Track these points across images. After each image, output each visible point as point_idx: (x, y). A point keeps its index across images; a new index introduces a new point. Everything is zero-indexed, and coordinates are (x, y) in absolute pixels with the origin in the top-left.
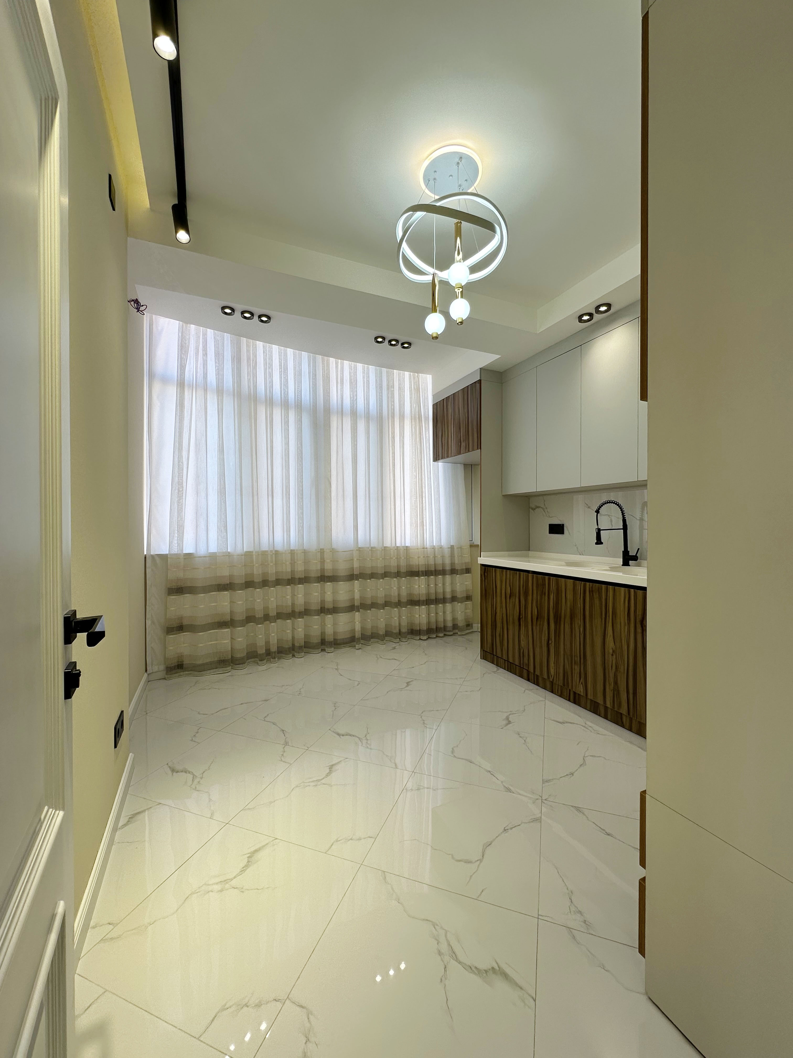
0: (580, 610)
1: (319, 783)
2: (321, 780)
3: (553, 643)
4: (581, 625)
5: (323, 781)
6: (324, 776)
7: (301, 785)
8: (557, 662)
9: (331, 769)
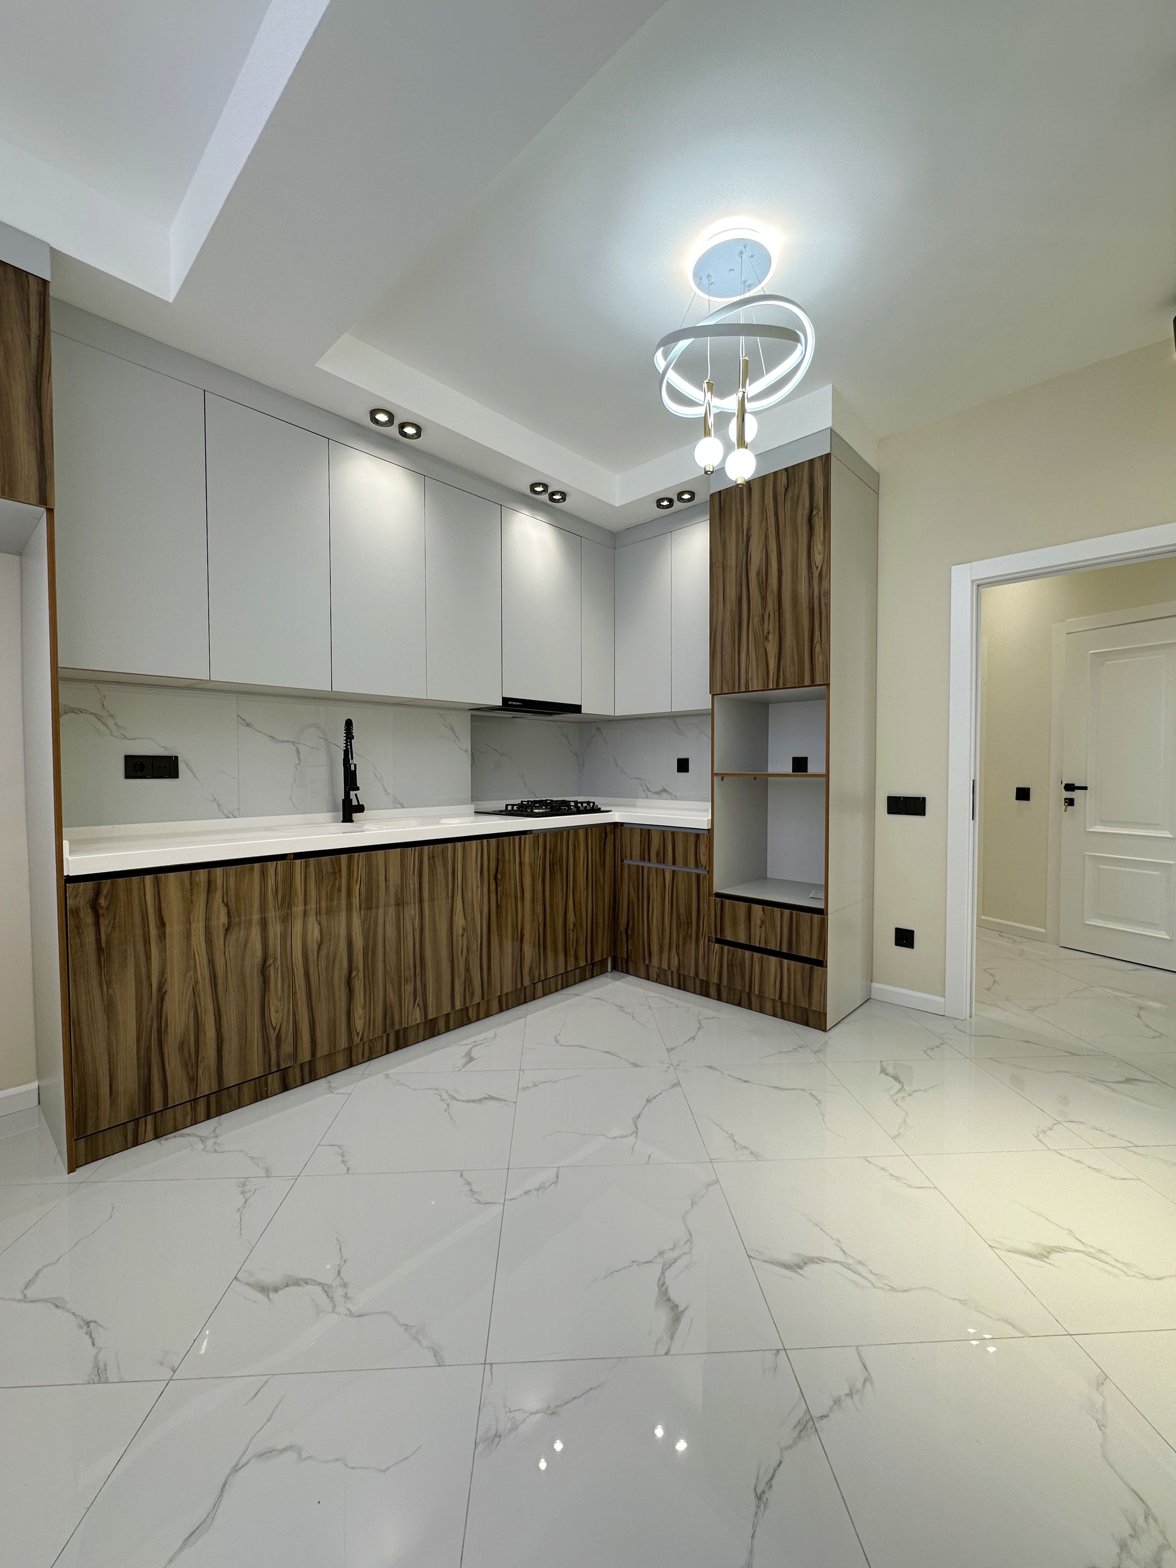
0: (414, 892)
1: (850, 1261)
2: (841, 1263)
3: (361, 975)
4: (415, 916)
5: (841, 1257)
6: (827, 1265)
7: (881, 1285)
8: (369, 1003)
9: (801, 1265)
